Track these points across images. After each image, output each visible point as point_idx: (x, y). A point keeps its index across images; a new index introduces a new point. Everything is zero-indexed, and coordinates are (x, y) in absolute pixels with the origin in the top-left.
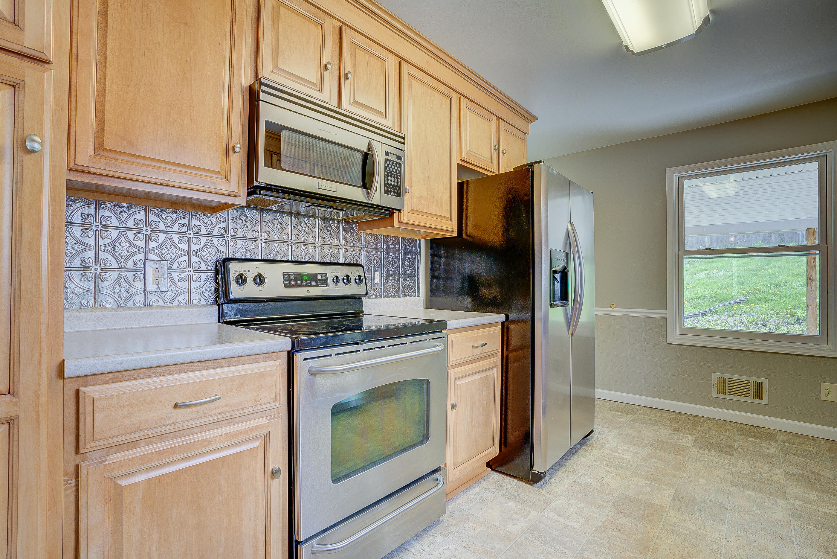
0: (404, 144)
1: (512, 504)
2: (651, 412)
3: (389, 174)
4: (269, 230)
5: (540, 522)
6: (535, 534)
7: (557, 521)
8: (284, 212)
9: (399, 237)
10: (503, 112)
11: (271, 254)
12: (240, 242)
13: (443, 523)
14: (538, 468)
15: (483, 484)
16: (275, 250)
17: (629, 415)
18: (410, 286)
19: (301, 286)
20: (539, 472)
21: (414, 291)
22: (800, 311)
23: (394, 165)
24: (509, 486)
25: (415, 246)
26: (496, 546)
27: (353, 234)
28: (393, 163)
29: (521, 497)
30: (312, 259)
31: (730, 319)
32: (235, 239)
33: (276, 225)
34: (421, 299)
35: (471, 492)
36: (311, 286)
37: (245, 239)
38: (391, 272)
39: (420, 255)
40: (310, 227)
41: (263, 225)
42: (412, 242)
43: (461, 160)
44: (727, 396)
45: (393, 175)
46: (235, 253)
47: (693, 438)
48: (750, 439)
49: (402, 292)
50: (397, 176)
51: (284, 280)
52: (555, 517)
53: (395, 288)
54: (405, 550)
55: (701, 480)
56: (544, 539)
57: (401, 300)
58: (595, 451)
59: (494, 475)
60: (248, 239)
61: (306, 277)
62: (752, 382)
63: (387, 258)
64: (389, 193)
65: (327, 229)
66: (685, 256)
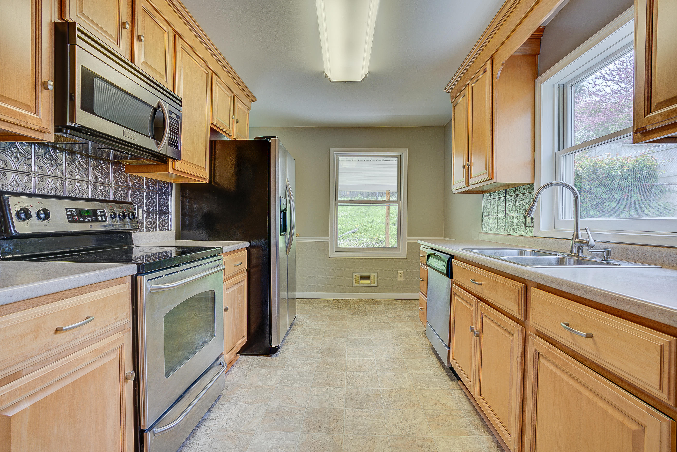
0: (181, 106)
1: (264, 371)
2: (321, 302)
3: (172, 130)
4: (42, 164)
5: (285, 374)
6: (286, 381)
7: (295, 371)
8: (57, 148)
9: (157, 180)
10: (238, 92)
11: (45, 189)
12: (11, 176)
13: (223, 395)
14: (274, 345)
15: (238, 365)
16: (49, 186)
17: (311, 305)
18: (164, 221)
19: (84, 221)
20: (276, 346)
21: (168, 226)
22: (382, 236)
23: (175, 122)
24: (256, 361)
25: (168, 187)
26: (266, 395)
27: (121, 175)
28: (174, 121)
29: (267, 365)
30: (85, 196)
31: (350, 242)
32: (5, 171)
33: (50, 161)
34: (173, 232)
35: (233, 372)
36: (92, 221)
37: (16, 172)
38: (151, 209)
39: (172, 197)
40: (83, 165)
41: (36, 159)
42: (166, 184)
43: (212, 124)
44: (360, 285)
45: (174, 131)
46: (5, 186)
47: (347, 311)
48: (371, 306)
49: (159, 226)
50: (177, 131)
51: (68, 215)
52: (292, 369)
53: (154, 223)
54: (204, 420)
55: (357, 330)
56: (291, 382)
57: (158, 233)
58: (299, 329)
59: (243, 358)
60: (20, 172)
61: (86, 213)
62: (370, 275)
63: (147, 197)
64: (171, 145)
65: (99, 169)
66: (339, 204)
